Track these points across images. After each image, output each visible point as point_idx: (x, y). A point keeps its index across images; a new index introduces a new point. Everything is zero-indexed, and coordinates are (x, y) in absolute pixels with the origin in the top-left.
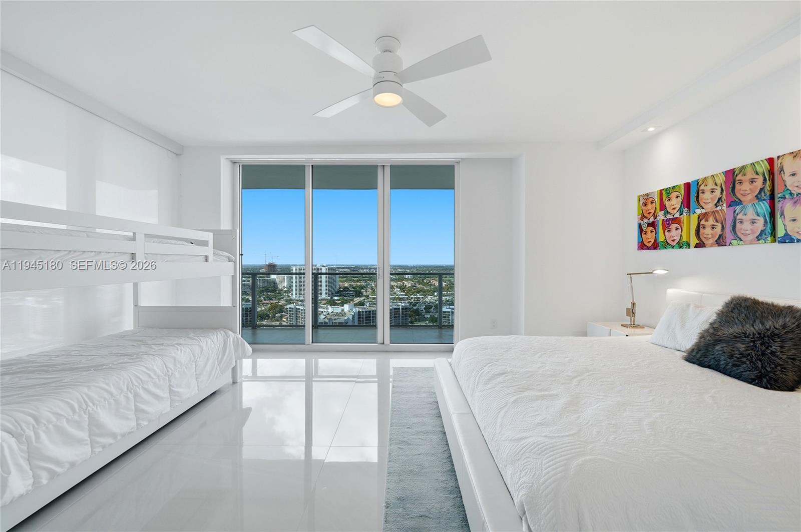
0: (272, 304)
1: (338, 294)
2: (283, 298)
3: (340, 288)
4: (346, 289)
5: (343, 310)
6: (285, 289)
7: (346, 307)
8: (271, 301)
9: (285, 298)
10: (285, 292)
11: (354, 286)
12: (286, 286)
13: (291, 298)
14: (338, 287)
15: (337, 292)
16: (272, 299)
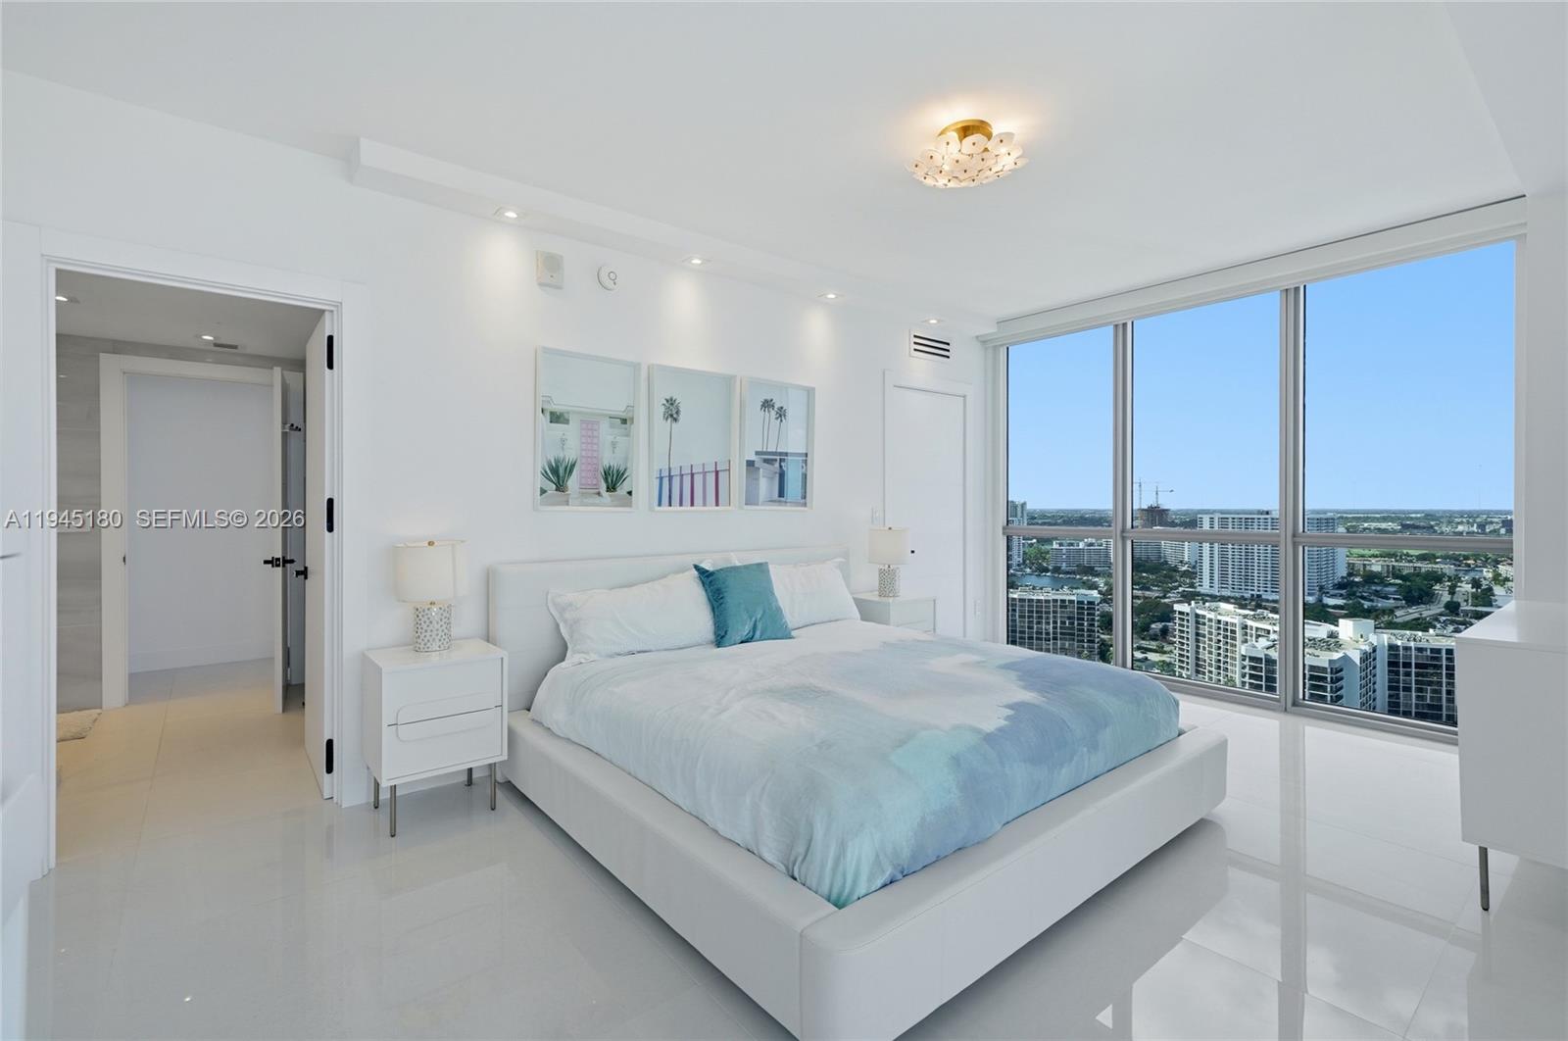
0: (1145, 598)
1: (1343, 592)
2: (1176, 588)
3: (1350, 574)
4: (1371, 578)
5: (1332, 635)
6: (1184, 568)
7: (1346, 628)
8: (1147, 593)
9: (1181, 589)
10: (1185, 574)
11: (1405, 572)
12: (1186, 559)
13: (1199, 589)
14: (1342, 572)
15: (1340, 586)
16: (1148, 589)
